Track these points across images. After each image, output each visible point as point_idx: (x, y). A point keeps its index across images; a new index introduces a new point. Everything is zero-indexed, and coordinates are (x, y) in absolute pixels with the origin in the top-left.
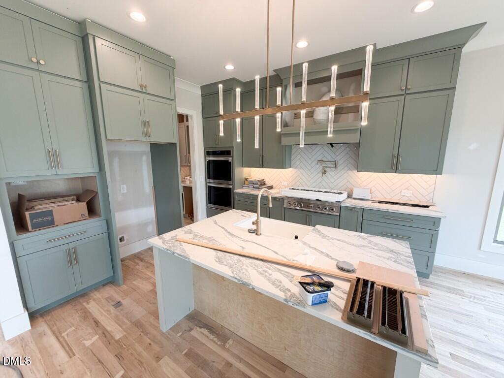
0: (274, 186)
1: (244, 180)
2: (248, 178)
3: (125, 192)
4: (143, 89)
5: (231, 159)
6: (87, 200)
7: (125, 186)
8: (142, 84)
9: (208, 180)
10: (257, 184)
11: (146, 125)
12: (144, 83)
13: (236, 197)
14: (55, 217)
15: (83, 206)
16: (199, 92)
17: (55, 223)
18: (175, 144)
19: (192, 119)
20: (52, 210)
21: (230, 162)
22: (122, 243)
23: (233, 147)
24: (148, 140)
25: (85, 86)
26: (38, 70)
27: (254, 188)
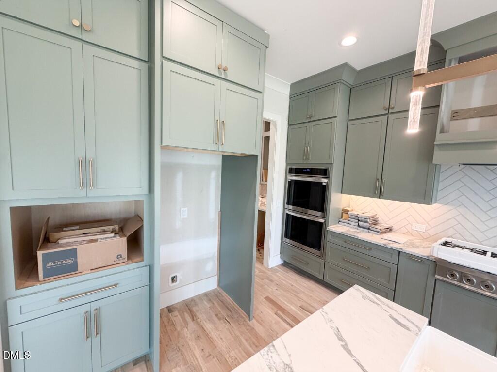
0: (395, 228)
1: (341, 211)
2: (349, 211)
3: (186, 217)
4: (221, 73)
5: (326, 180)
6: (128, 234)
7: (186, 209)
8: (221, 65)
9: (286, 206)
10: (368, 222)
11: (219, 125)
12: (224, 65)
13: (329, 237)
14: (79, 260)
15: (120, 243)
16: (287, 92)
17: (79, 269)
18: (256, 157)
19: (275, 126)
20: (76, 249)
21: (325, 186)
22: (175, 284)
23: (332, 164)
24: (220, 150)
25: (145, 66)
26: (81, 40)
27: (359, 226)
